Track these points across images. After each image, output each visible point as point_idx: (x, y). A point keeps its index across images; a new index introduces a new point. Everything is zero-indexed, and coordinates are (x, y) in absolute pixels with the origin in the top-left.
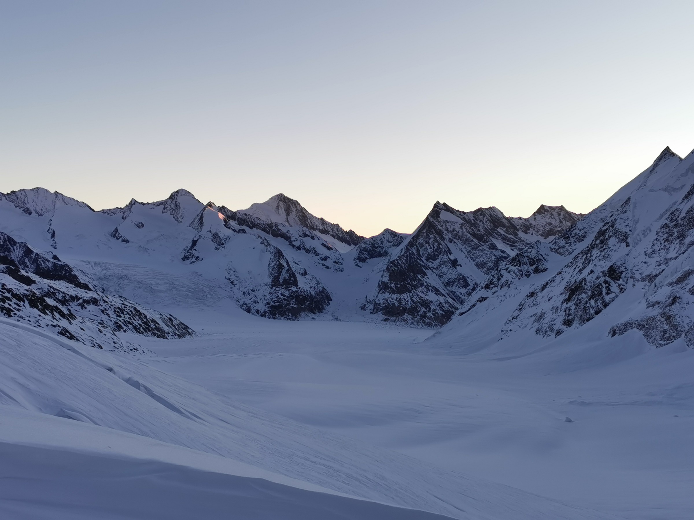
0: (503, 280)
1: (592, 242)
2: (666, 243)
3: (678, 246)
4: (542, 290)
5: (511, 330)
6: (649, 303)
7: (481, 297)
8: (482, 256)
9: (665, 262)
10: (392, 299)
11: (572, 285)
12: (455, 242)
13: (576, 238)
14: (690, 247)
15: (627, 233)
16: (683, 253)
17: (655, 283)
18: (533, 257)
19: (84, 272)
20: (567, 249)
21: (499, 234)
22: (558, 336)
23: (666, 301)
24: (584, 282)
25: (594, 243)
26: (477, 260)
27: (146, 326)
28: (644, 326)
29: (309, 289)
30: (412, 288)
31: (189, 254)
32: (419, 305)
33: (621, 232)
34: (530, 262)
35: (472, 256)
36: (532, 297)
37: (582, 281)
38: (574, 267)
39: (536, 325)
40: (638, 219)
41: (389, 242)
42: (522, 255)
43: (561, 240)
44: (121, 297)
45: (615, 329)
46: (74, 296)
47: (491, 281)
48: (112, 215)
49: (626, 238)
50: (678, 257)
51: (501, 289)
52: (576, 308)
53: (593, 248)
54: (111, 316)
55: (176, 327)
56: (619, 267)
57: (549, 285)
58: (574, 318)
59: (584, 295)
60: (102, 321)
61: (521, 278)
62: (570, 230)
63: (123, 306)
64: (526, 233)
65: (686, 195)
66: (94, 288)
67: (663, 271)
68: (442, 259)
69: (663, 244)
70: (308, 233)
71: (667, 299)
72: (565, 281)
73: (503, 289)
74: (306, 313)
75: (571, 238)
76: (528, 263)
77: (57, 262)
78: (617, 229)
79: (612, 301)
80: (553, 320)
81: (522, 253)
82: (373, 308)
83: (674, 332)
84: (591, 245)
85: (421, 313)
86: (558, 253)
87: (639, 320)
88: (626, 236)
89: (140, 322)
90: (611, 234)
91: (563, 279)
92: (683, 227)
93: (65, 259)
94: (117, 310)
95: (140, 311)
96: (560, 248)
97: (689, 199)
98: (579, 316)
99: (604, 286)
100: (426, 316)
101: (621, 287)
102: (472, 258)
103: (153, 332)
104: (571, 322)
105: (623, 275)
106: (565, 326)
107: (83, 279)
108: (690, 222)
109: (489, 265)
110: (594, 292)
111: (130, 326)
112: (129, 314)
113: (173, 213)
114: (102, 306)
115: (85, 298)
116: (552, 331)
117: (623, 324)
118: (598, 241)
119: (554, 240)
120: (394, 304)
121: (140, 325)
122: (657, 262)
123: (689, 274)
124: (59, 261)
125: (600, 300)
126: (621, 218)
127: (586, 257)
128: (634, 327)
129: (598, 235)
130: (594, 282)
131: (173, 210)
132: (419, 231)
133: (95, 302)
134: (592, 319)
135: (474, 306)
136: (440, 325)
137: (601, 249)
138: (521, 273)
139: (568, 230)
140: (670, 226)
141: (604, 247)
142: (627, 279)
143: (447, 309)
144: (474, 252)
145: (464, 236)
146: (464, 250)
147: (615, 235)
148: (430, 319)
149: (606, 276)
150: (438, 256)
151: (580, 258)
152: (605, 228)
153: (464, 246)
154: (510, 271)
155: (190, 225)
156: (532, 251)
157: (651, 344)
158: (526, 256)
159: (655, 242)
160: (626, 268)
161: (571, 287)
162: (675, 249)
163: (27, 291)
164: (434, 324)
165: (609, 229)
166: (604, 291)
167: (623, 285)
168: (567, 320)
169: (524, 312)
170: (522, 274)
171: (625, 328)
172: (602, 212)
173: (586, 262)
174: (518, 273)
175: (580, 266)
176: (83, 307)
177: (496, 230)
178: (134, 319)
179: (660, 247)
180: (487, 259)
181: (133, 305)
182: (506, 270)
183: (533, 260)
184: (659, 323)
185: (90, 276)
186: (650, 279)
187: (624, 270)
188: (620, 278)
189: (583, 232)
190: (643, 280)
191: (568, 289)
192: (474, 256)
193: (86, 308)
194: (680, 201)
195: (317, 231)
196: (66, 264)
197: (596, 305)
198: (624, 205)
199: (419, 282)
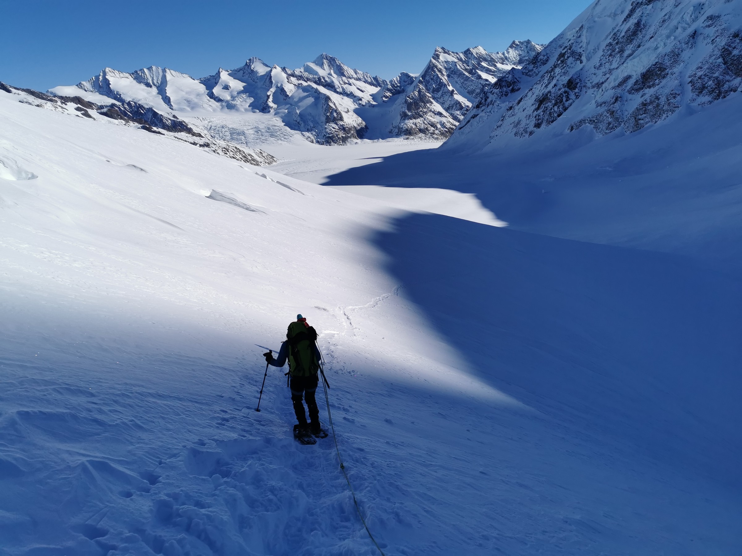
0: (489, 100)
2: (610, 57)
3: (618, 59)
4: (518, 104)
5: (497, 136)
6: (598, 104)
7: (474, 115)
8: (472, 85)
9: (609, 72)
10: (410, 123)
11: (541, 97)
12: (452, 77)
13: (541, 62)
14: (628, 58)
15: (581, 53)
16: (623, 64)
17: (602, 89)
18: (510, 81)
19: (196, 125)
20: (535, 72)
21: (483, 67)
22: (531, 135)
24: (549, 94)
25: (556, 64)
26: (468, 88)
27: (245, 159)
28: (594, 121)
29: (352, 122)
30: (424, 114)
31: (266, 105)
32: (429, 126)
33: (576, 53)
34: (507, 85)
35: (465, 86)
36: (511, 110)
37: (548, 93)
38: (542, 84)
39: (515, 130)
40: (589, 41)
41: (405, 82)
42: (502, 80)
43: (530, 65)
44: (225, 140)
45: (573, 126)
47: (480, 102)
48: (208, 82)
49: (580, 57)
50: (618, 67)
51: (487, 107)
52: (543, 114)
53: (556, 67)
54: (220, 154)
55: (266, 158)
56: (575, 79)
57: (523, 100)
58: (542, 121)
59: (549, 104)
61: (502, 98)
63: (227, 146)
64: (503, 64)
65: (625, 18)
66: (205, 136)
67: (608, 79)
68: (443, 91)
69: (608, 59)
70: (346, 81)
71: (611, 99)
72: (535, 95)
73: (489, 107)
74: (352, 139)
75: (537, 63)
76: (506, 85)
77: (176, 120)
78: (573, 51)
79: (570, 106)
80: (527, 125)
81: (501, 79)
82: (397, 132)
83: (616, 123)
84: (554, 65)
85: (431, 131)
86: (528, 76)
87: (591, 117)
88: (580, 55)
89: (241, 156)
90: (569, 55)
91: (533, 94)
92: (623, 44)
93: (181, 118)
94: (224, 149)
95: (240, 149)
96: (529, 71)
97: (627, 21)
98: (546, 120)
99: (564, 95)
100: (435, 133)
101: (577, 94)
102: (465, 87)
103: (251, 163)
104: (540, 125)
105: (578, 86)
106: (536, 128)
107: (195, 130)
108: (628, 40)
109: (476, 91)
110: (557, 100)
112: (232, 152)
113: (250, 76)
114: (213, 147)
115: (201, 143)
116: (526, 133)
117: (579, 121)
118: (559, 62)
119: (524, 66)
120: (412, 127)
121: (241, 158)
122: (603, 72)
123: (627, 79)
124: (177, 119)
125: (561, 106)
126: (576, 42)
127: (551, 75)
128: (587, 123)
129: (559, 57)
130: (556, 93)
131: (250, 73)
132: (426, 71)
133: (208, 145)
134: (555, 120)
135: (469, 121)
136: (445, 138)
137: (561, 68)
138: (502, 93)
139: (535, 57)
140: (613, 44)
141: (564, 66)
142: (581, 88)
143: (449, 127)
144: (466, 82)
145: (458, 72)
146: (459, 82)
147: (572, 55)
148: (437, 135)
149: (566, 87)
150: (441, 88)
151: (546, 76)
152: (564, 51)
153: (459, 79)
154: (494, 93)
155: (263, 84)
156: (509, 76)
157: (599, 134)
158: (505, 80)
159: (602, 57)
160: (580, 80)
161: (540, 99)
162: (616, 61)
164: (440, 138)
165: (568, 51)
166: (564, 99)
167: (578, 93)
168: (537, 124)
169: (505, 121)
170: (502, 95)
171: (580, 124)
172: (560, 40)
173: (551, 79)
174: (499, 94)
175: (546, 83)
177: (481, 64)
178: (236, 155)
179: (605, 61)
180: (476, 87)
181: (234, 145)
182: (491, 93)
183: (510, 83)
184: (605, 117)
185: (201, 128)
186: (598, 86)
188: (576, 88)
189: (546, 57)
190: (593, 87)
191: (537, 101)
192: (466, 86)
194: (620, 24)
195: (353, 79)
196: (183, 121)
197: (558, 110)
198: (578, 32)
199: (428, 109)
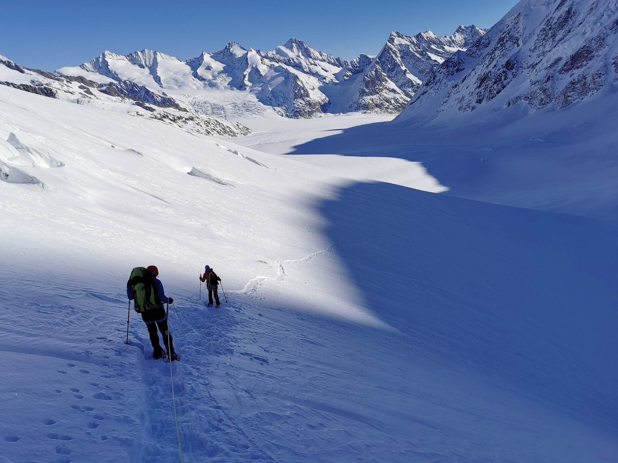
0: (437, 79)
1: (495, 46)
2: (544, 41)
3: (551, 43)
4: (462, 82)
5: (443, 110)
6: (532, 82)
7: (423, 92)
8: (422, 65)
9: (542, 55)
10: (368, 99)
11: (482, 76)
12: (405, 58)
13: (484, 45)
14: (559, 42)
15: (518, 37)
16: (555, 47)
17: (536, 69)
18: (455, 62)
19: (183, 101)
20: (477, 53)
21: (433, 49)
22: (473, 110)
23: (543, 80)
24: (490, 74)
25: (496, 47)
26: (419, 68)
27: (224, 131)
28: (529, 98)
29: (317, 98)
30: (380, 91)
31: (242, 83)
32: (384, 101)
33: (514, 37)
36: (456, 88)
37: (489, 73)
38: (483, 64)
39: (459, 105)
40: (526, 27)
41: (364, 62)
42: (448, 61)
43: (474, 48)
44: (207, 114)
45: (510, 102)
46: (179, 116)
47: (429, 81)
48: (193, 63)
49: (517, 41)
50: (551, 50)
51: (435, 85)
52: (484, 91)
53: (496, 50)
54: (203, 126)
55: (242, 129)
56: (513, 61)
57: (467, 78)
58: (483, 98)
59: (489, 82)
60: (198, 130)
61: (448, 76)
62: (479, 40)
63: (209, 120)
64: (450, 46)
65: (557, 7)
66: (190, 111)
67: (541, 60)
68: (397, 70)
69: (542, 42)
70: (313, 62)
71: (544, 79)
72: (478, 74)
73: (437, 85)
74: (317, 113)
75: (480, 46)
76: (452, 66)
77: (165, 97)
78: (511, 36)
79: (508, 84)
80: (470, 101)
82: (356, 106)
83: (548, 100)
84: (494, 48)
85: (386, 106)
86: (472, 57)
87: (526, 94)
88: (517, 39)
89: (220, 128)
90: (507, 39)
91: (476, 74)
92: (555, 29)
93: (170, 95)
94: (206, 122)
95: (219, 122)
96: (473, 53)
97: (559, 9)
98: (486, 96)
99: (503, 74)
100: (389, 108)
101: (514, 74)
103: (229, 134)
104: (481, 101)
105: (515, 66)
106: (478, 104)
107: (182, 105)
108: (559, 26)
109: (426, 71)
110: (496, 79)
111: (215, 132)
112: (213, 124)
113: (229, 58)
114: (196, 121)
115: (186, 117)
116: (469, 108)
117: (515, 98)
118: (499, 45)
119: (469, 48)
120: (369, 102)
121: (221, 130)
122: (537, 55)
123: (558, 61)
124: (166, 95)
125: (500, 84)
126: (514, 28)
127: (491, 56)
128: (523, 99)
129: (499, 41)
130: (496, 73)
131: (229, 56)
132: (382, 53)
133: (192, 119)
134: (495, 97)
135: (419, 98)
136: (398, 112)
137: (501, 50)
138: (448, 73)
139: (478, 40)
140: (546, 29)
141: (503, 49)
142: (518, 68)
143: (402, 102)
144: (417, 63)
145: (410, 53)
146: (411, 63)
147: (510, 39)
148: (391, 110)
149: (504, 68)
150: (395, 68)
151: (487, 58)
152: (503, 36)
153: (411, 60)
154: (441, 72)
155: (240, 65)
156: (455, 57)
157: (533, 109)
158: (451, 61)
159: (537, 41)
160: (517, 61)
161: (481, 78)
162: (549, 45)
163: (152, 115)
164: (394, 112)
165: (506, 36)
166: (503, 78)
168: (479, 100)
169: (451, 97)
170: (449, 74)
171: (516, 100)
172: (500, 25)
173: (491, 60)
174: (446, 74)
175: (487, 63)
176: (185, 122)
177: (431, 47)
178: (216, 127)
179: (539, 45)
180: (426, 67)
181: (214, 119)
182: (439, 72)
183: (456, 64)
184: (538, 95)
185: (186, 104)
186: (533, 67)
187: (516, 62)
188: (513, 68)
189: (488, 40)
190: (529, 67)
191: (479, 80)
192: (417, 66)
193: (187, 123)
194: (553, 12)
195: (318, 61)
196: (171, 98)
197: (498, 88)
198: (516, 18)
199: (383, 86)
